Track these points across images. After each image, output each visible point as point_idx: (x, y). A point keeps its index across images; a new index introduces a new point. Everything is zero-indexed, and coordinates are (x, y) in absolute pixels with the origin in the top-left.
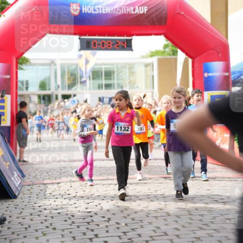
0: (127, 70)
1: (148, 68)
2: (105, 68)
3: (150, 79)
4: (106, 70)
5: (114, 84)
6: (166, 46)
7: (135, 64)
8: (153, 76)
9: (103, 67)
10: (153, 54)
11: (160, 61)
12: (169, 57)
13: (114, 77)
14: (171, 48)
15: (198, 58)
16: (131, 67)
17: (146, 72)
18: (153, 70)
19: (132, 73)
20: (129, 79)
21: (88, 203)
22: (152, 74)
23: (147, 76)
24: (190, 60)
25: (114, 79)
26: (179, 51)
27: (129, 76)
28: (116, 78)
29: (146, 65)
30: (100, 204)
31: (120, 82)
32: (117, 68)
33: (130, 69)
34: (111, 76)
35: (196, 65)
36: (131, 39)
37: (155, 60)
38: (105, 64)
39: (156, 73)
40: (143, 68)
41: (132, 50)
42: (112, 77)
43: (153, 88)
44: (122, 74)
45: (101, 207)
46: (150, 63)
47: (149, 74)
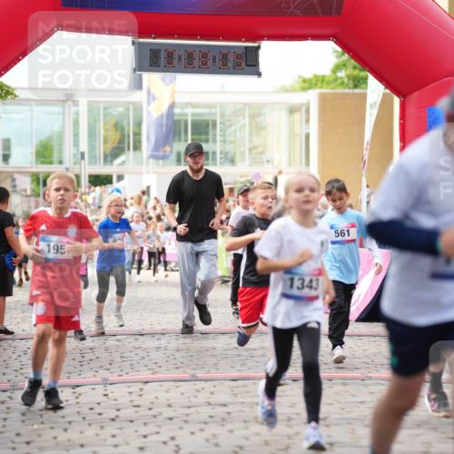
0: (247, 121)
1: (297, 116)
2: (193, 115)
3: (300, 142)
4: (195, 118)
5: (214, 153)
6: (337, 68)
7: (262, 106)
8: (307, 136)
9: (189, 111)
10: (308, 84)
11: (323, 99)
13: (215, 135)
14: (350, 71)
15: (415, 95)
16: (255, 114)
17: (291, 125)
18: (308, 121)
19: (257, 128)
20: (250, 141)
21: (145, 436)
22: (305, 131)
23: (292, 135)
24: (397, 101)
25: (215, 141)
26: (372, 80)
27: (250, 135)
28: (218, 138)
29: (292, 110)
30: (173, 438)
31: (230, 148)
32: (222, 115)
33: (252, 117)
34: (207, 133)
35: (411, 110)
36: (259, 47)
37: (312, 97)
38: (193, 105)
39: (314, 129)
40: (284, 115)
41: (259, 74)
42: (210, 137)
43: (308, 164)
44: (233, 128)
45: (177, 446)
46: (303, 104)
47: (297, 131)
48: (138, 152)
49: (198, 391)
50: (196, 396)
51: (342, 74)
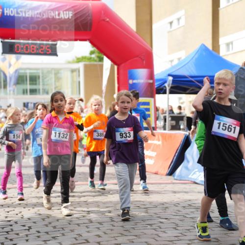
0: (53, 76)
1: (75, 74)
2: (30, 73)
3: (76, 85)
4: (31, 74)
5: (39, 90)
6: (92, 53)
7: (60, 69)
8: (79, 82)
9: (28, 71)
10: (79, 60)
11: (86, 66)
12: (95, 63)
13: (39, 82)
14: (97, 54)
15: (123, 65)
16: (57, 72)
17: (72, 77)
18: (79, 76)
19: (58, 79)
20: (55, 84)
21: (8, 212)
22: (78, 80)
23: (73, 81)
24: (116, 67)
25: (39, 84)
26: (105, 58)
27: (55, 81)
28: (41, 83)
29: (73, 71)
30: (21, 212)
31: (46, 87)
32: (43, 73)
33: (56, 74)
34: (36, 81)
35: (121, 71)
36: (56, 44)
37: (81, 66)
38: (30, 69)
39: (82, 79)
40: (69, 74)
41: (57, 55)
42: (38, 82)
43: (80, 94)
44: (47, 79)
45: (22, 216)
46: (77, 69)
47: (75, 80)
48: (5, 90)
49: (32, 192)
50: (31, 194)
51: (93, 56)
